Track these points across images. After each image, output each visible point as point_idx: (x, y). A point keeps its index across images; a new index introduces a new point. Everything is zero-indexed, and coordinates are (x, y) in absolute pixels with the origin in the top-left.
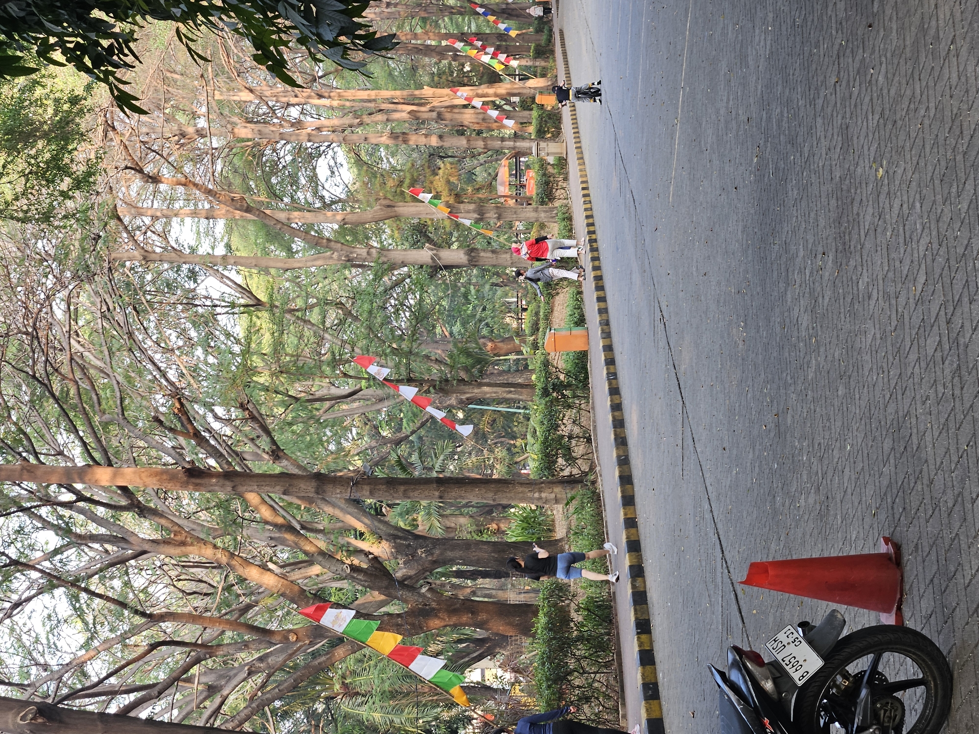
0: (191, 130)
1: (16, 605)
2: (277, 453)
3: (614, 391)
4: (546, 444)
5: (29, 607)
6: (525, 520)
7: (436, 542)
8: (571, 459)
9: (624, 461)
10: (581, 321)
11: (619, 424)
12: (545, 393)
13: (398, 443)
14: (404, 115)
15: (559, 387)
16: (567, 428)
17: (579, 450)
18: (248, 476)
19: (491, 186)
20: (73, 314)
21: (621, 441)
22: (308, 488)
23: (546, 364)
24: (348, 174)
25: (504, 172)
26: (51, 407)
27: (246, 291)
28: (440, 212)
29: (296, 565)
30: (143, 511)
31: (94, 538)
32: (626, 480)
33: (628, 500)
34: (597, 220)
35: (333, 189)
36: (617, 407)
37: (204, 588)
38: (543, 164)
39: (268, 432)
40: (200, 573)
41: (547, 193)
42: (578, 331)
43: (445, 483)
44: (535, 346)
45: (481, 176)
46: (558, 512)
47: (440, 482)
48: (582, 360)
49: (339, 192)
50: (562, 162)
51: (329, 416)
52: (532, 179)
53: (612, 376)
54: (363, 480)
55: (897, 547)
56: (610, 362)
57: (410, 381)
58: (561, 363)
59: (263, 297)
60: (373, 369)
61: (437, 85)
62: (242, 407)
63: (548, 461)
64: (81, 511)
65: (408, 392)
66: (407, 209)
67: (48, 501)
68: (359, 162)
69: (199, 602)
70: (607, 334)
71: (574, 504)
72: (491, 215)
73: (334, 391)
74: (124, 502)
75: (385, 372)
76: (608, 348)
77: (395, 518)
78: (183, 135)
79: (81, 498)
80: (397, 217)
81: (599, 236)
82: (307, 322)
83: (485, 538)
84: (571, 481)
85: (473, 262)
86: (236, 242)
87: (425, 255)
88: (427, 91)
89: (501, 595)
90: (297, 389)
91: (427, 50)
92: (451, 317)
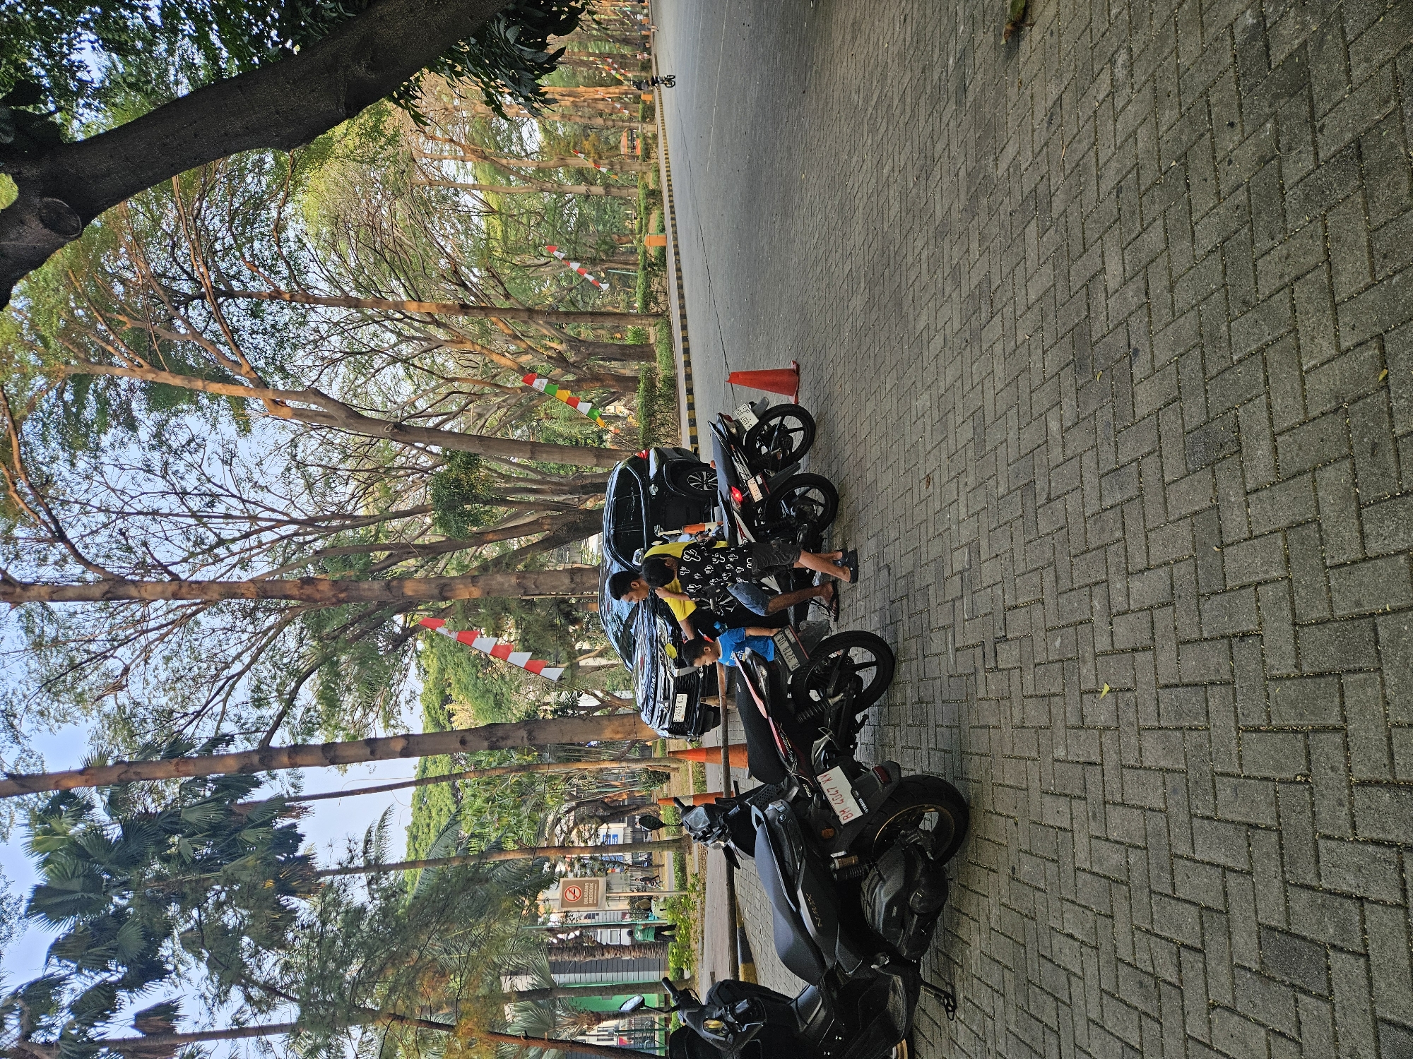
0: (450, 106)
1: (378, 370)
2: (507, 296)
3: (679, 270)
4: (645, 295)
5: (383, 372)
6: (635, 333)
7: (591, 344)
8: (657, 303)
9: (682, 307)
10: (663, 230)
11: (680, 287)
12: (644, 268)
13: (571, 290)
14: (568, 103)
15: (651, 265)
16: (655, 287)
17: (661, 298)
18: (494, 309)
19: (617, 147)
20: (393, 214)
21: (681, 296)
22: (525, 316)
23: (645, 252)
24: (539, 136)
25: (624, 141)
26: (385, 266)
27: (486, 203)
28: (590, 164)
29: (519, 354)
30: (439, 324)
31: (414, 338)
32: (683, 317)
33: (684, 327)
34: (672, 173)
35: (532, 146)
36: (679, 278)
37: (472, 364)
38: (645, 138)
39: (502, 284)
40: (471, 356)
41: (647, 155)
42: (662, 235)
43: (594, 315)
44: (640, 241)
45: (612, 141)
46: (651, 330)
47: (592, 314)
48: (663, 250)
49: (535, 147)
50: (655, 137)
51: (535, 275)
52: (639, 143)
53: (678, 261)
54: (553, 312)
55: (798, 366)
56: (677, 254)
57: (576, 259)
58: (653, 252)
59: (495, 207)
60: (556, 253)
61: (587, 86)
62: (487, 269)
63: (646, 304)
64: (407, 324)
65: (575, 266)
66: (571, 161)
67: (388, 318)
68: (545, 130)
69: (470, 371)
70: (675, 239)
71: (658, 327)
72: (617, 167)
73: (536, 262)
74: (428, 319)
75: (563, 255)
76: (676, 246)
77: (569, 330)
78: (446, 109)
79: (406, 317)
80: (567, 166)
81: (673, 183)
82: (520, 223)
83: (616, 342)
84: (657, 315)
85: (607, 194)
86: (479, 174)
87: (582, 188)
88: (581, 89)
89: (622, 371)
90: (517, 260)
91: (582, 63)
92: (598, 220)
